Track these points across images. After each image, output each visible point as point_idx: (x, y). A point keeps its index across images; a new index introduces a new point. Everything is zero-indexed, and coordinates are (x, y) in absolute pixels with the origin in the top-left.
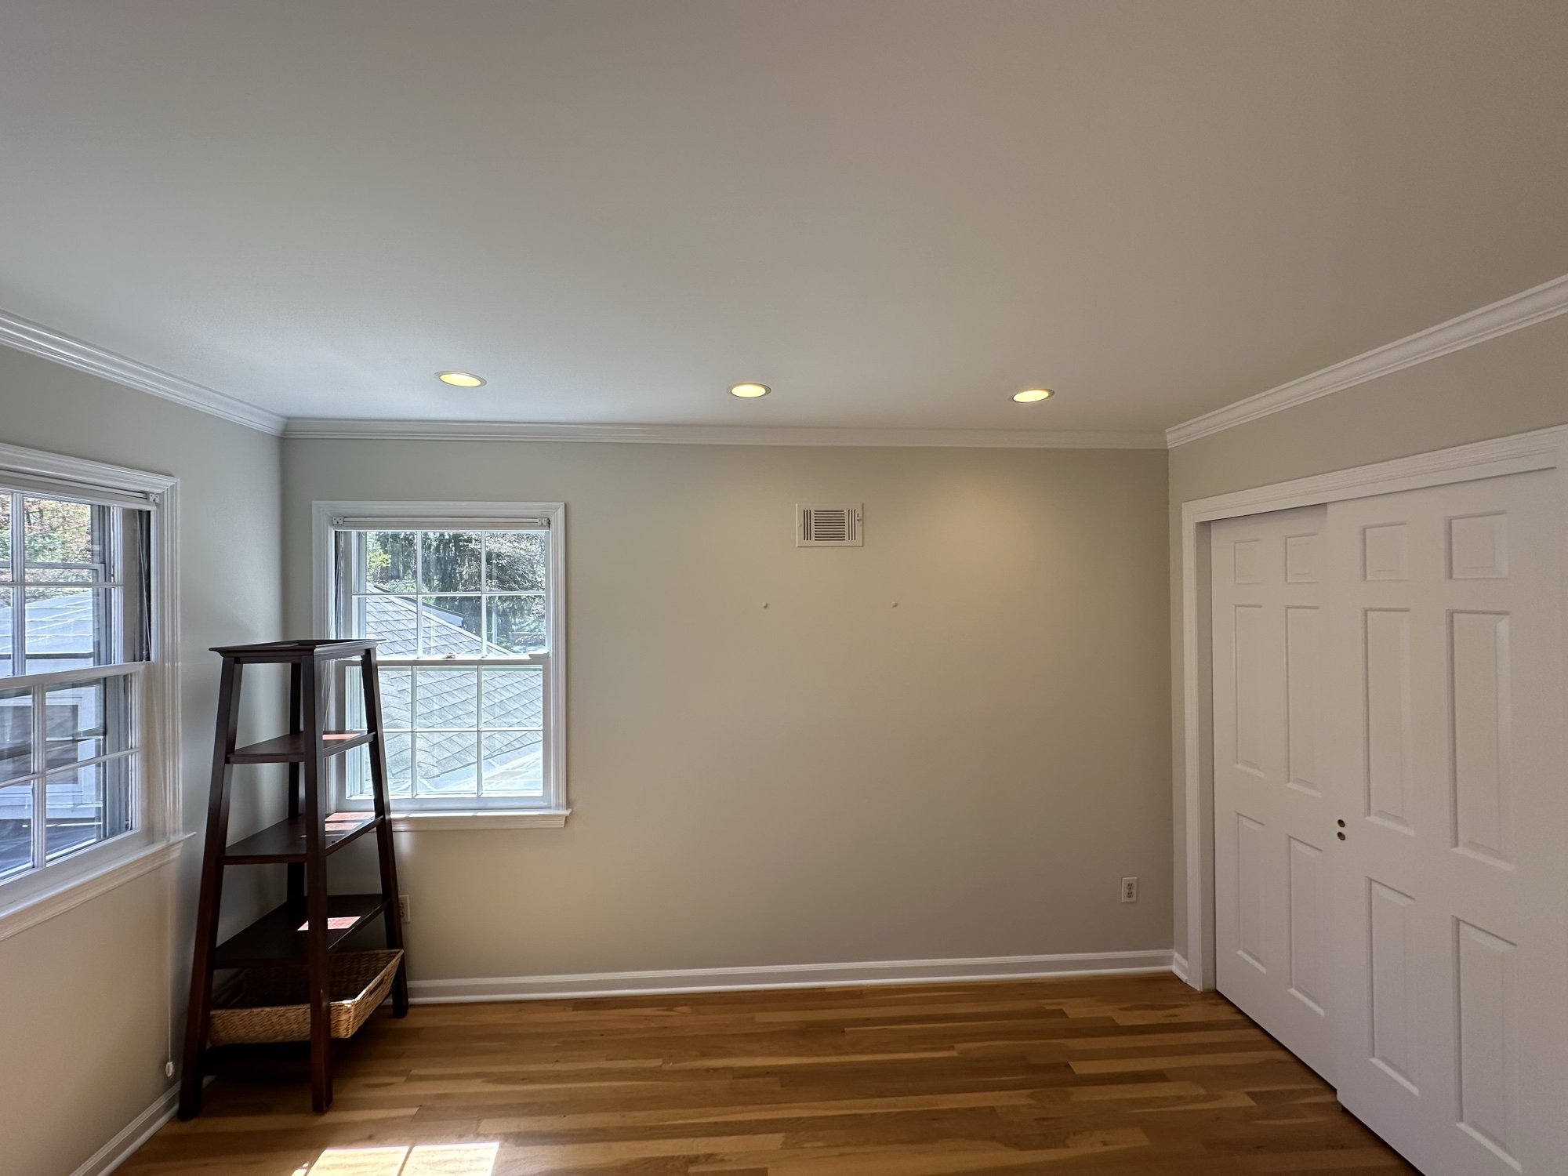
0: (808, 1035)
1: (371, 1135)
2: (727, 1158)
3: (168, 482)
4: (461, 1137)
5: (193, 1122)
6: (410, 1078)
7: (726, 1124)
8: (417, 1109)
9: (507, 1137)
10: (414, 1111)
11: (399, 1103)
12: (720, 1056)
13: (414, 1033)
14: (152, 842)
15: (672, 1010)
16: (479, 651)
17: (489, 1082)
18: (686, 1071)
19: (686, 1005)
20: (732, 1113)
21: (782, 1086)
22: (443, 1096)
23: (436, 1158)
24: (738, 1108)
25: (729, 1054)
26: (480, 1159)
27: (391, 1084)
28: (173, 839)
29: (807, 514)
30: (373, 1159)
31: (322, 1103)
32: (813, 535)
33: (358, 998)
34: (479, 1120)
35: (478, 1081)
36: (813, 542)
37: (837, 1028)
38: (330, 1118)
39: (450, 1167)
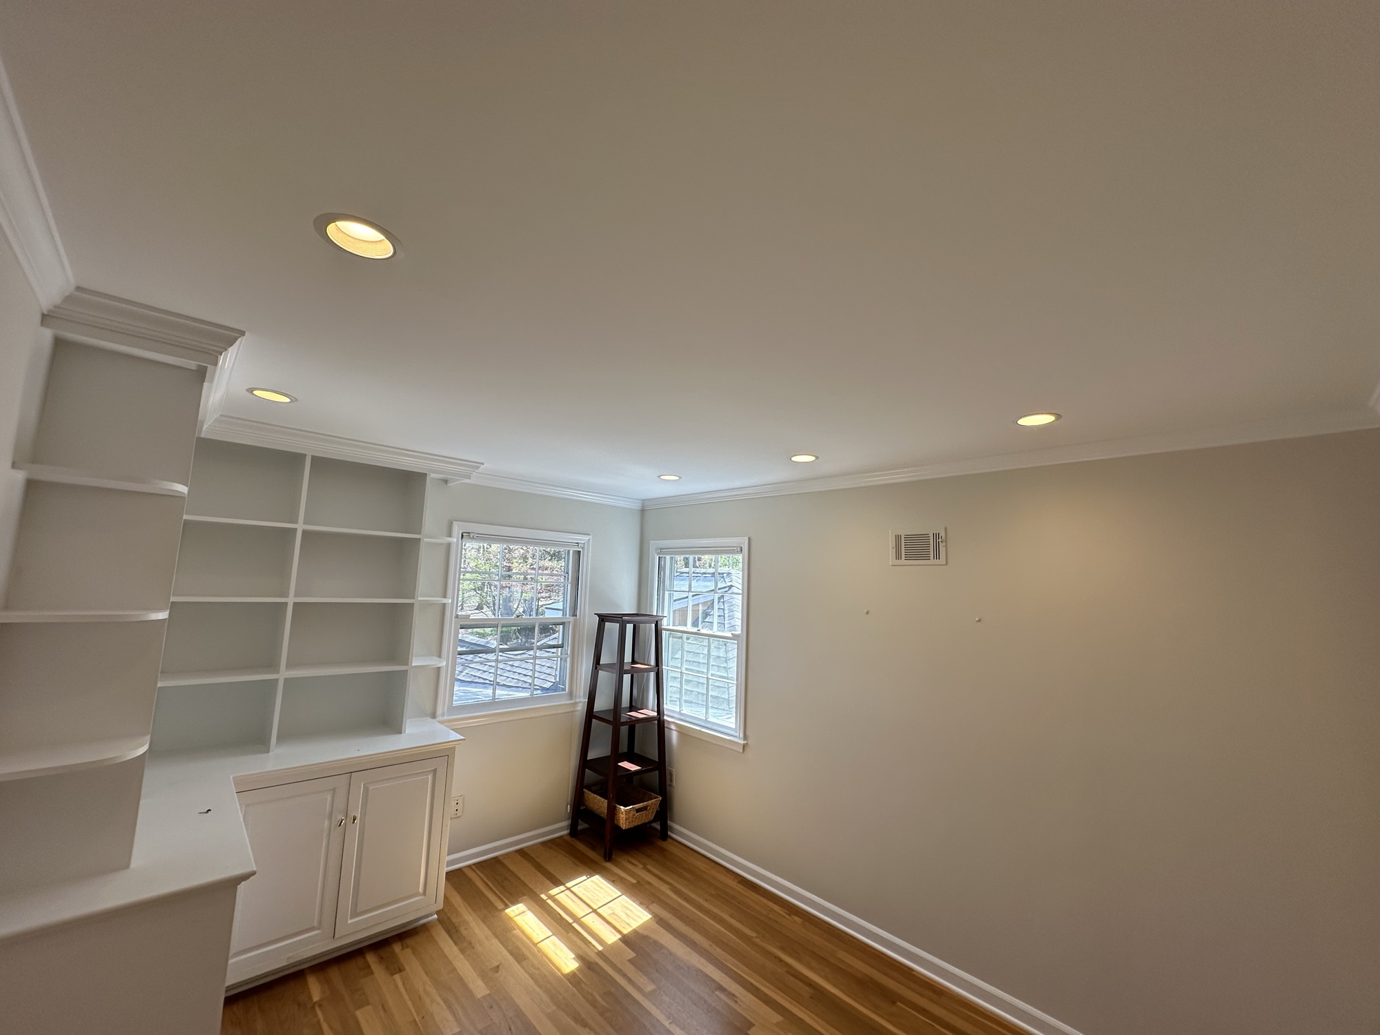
0: (865, 986)
1: (615, 880)
2: (739, 1002)
3: (587, 538)
4: (641, 904)
5: (573, 839)
6: (645, 868)
7: (757, 989)
8: (636, 882)
9: (655, 916)
10: (634, 881)
11: (633, 875)
12: (790, 955)
13: (663, 851)
14: (571, 699)
15: (790, 916)
16: (712, 629)
17: (671, 889)
18: (763, 949)
19: (800, 918)
20: (765, 986)
21: (811, 997)
22: (649, 883)
23: (626, 905)
24: (772, 987)
25: (799, 960)
26: (640, 917)
27: (637, 866)
28: (578, 700)
29: (898, 538)
30: (607, 889)
31: (608, 857)
32: (903, 556)
33: (627, 808)
34: (653, 902)
35: (667, 886)
36: (903, 561)
37: (891, 998)
38: (608, 865)
39: (628, 912)
